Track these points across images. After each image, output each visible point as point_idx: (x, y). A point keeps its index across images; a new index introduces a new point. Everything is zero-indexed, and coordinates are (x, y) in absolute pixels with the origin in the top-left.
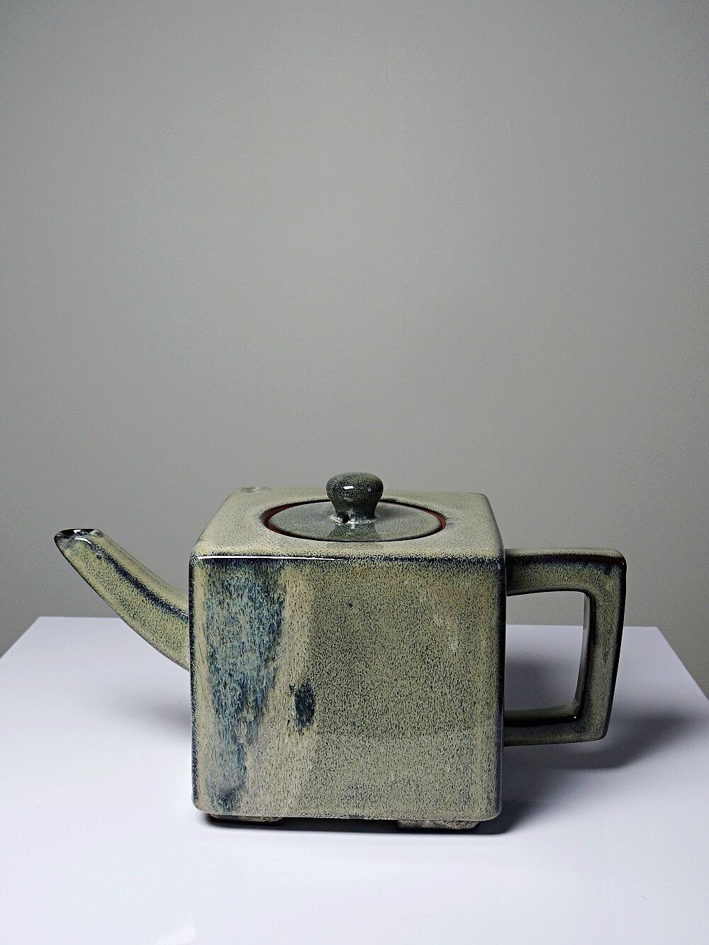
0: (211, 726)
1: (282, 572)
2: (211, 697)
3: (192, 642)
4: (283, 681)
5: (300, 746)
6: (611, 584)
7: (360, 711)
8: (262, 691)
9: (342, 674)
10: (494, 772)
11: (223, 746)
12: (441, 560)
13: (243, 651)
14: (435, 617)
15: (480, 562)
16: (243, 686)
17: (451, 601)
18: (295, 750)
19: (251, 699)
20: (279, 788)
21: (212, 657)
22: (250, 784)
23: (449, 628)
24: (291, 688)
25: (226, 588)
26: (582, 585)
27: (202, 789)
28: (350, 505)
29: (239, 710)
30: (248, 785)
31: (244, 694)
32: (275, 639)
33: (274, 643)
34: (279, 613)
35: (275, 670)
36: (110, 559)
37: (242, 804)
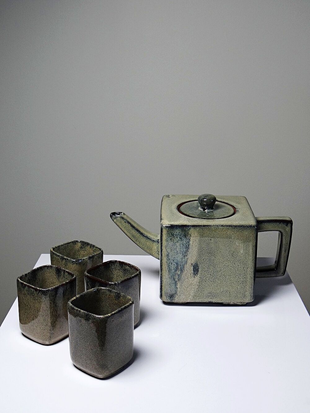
0: (167, 276)
1: (190, 230)
2: (167, 267)
3: (161, 251)
4: (189, 262)
5: (194, 281)
6: (288, 229)
7: (213, 271)
8: (183, 265)
9: (207, 260)
10: (253, 288)
11: (170, 281)
12: (239, 226)
13: (177, 253)
14: (236, 243)
15: (251, 226)
16: (177, 264)
17: (241, 238)
18: (192, 282)
19: (179, 268)
20: (187, 294)
21: (168, 255)
22: (179, 293)
23: (240, 246)
24: (192, 264)
25: (173, 235)
26: (279, 229)
27: (163, 294)
28: (206, 205)
29: (176, 271)
30: (178, 293)
31: (177, 266)
33: (187, 251)
34: (189, 242)
35: (187, 259)
36: (129, 223)
37: (176, 299)
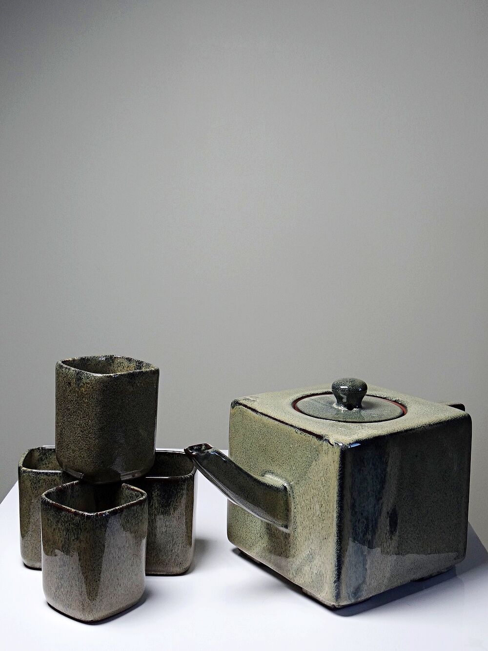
1: (388, 446)
2: (351, 531)
3: (341, 499)
4: (385, 510)
5: (391, 547)
8: (375, 519)
13: (368, 497)
16: (367, 519)
18: (388, 550)
19: (370, 526)
21: (353, 506)
22: (368, 578)
23: (454, 458)
24: (388, 513)
25: (362, 461)
27: (344, 590)
29: (365, 534)
31: (367, 525)
32: (382, 486)
33: (383, 488)
34: (385, 470)
35: (382, 504)
37: (363, 592)
